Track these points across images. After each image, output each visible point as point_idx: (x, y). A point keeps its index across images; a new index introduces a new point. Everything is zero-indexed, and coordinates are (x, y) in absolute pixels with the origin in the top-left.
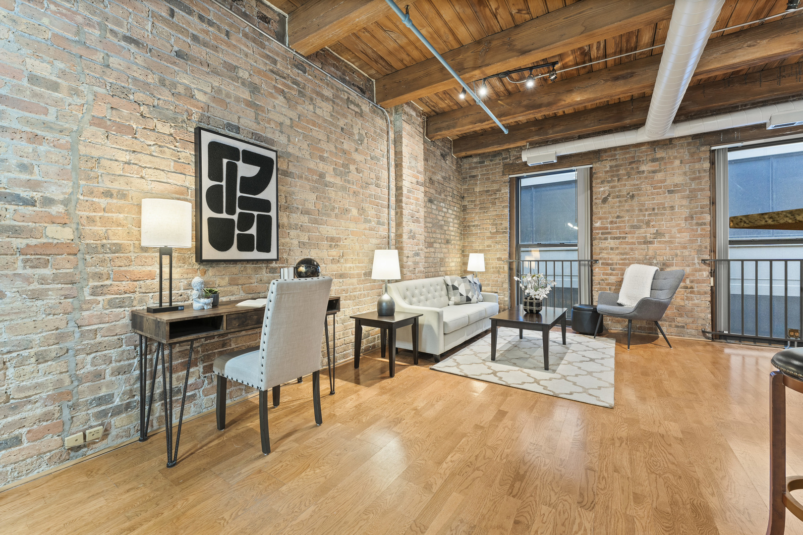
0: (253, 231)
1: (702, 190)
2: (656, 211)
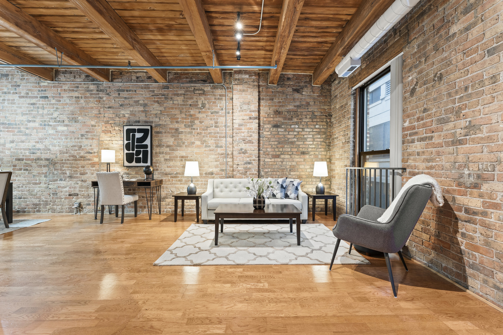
0: (141, 156)
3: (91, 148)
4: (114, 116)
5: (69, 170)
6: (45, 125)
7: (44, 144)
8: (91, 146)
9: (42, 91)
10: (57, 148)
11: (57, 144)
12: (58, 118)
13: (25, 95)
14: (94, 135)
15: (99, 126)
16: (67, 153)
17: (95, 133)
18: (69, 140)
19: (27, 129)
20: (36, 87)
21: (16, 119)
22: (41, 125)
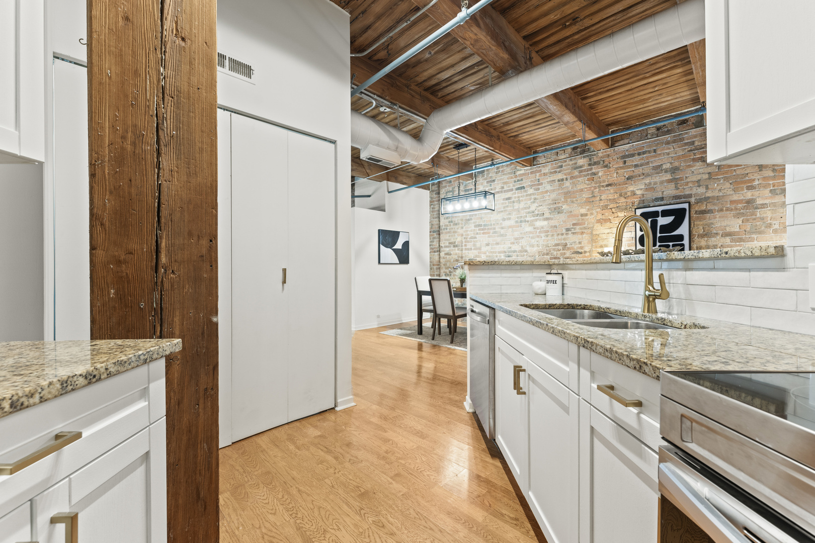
3: (580, 246)
4: (616, 197)
6: (521, 222)
7: (520, 244)
8: (580, 243)
9: (518, 181)
10: (535, 249)
11: (536, 243)
12: (536, 211)
13: (500, 190)
14: (585, 228)
15: (592, 214)
16: (547, 254)
17: (586, 225)
18: (549, 238)
19: (502, 228)
20: (512, 178)
21: (492, 219)
22: (517, 222)
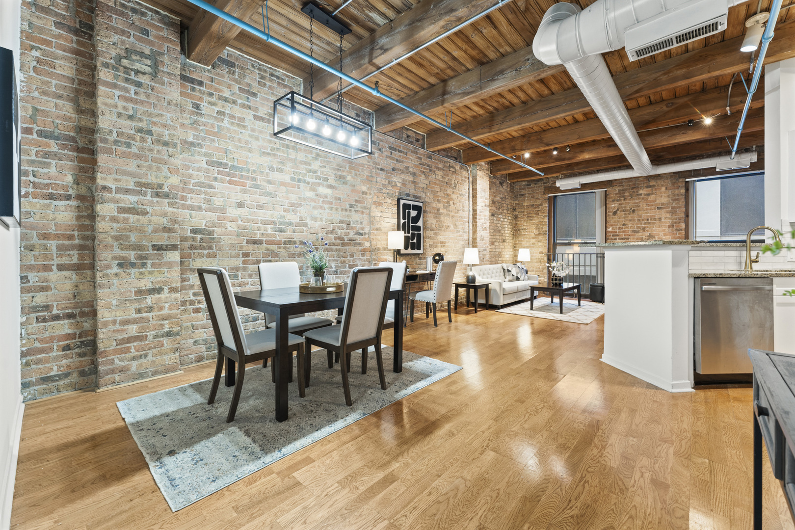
0: (415, 241)
1: (680, 207)
2: (649, 221)
3: (361, 226)
4: (386, 183)
5: (335, 260)
6: (299, 181)
7: (298, 214)
8: (361, 223)
10: (318, 223)
11: (319, 216)
12: (318, 172)
14: (364, 208)
15: (370, 194)
17: (365, 204)
18: (333, 211)
22: (293, 179)
